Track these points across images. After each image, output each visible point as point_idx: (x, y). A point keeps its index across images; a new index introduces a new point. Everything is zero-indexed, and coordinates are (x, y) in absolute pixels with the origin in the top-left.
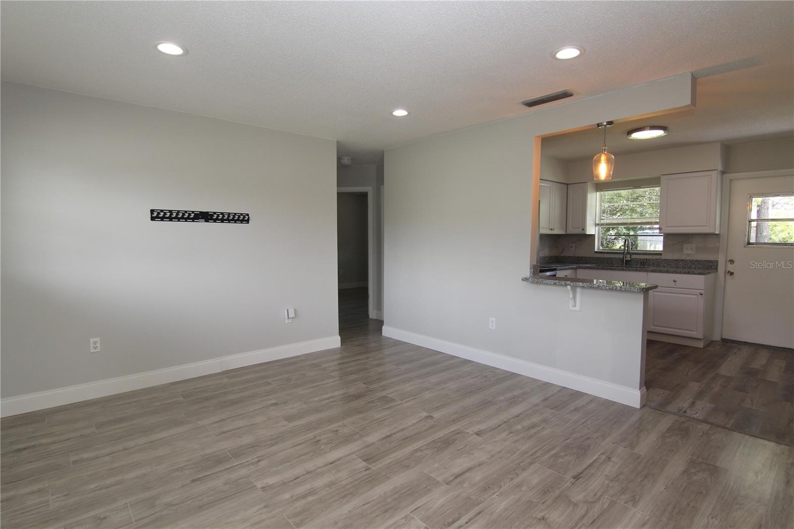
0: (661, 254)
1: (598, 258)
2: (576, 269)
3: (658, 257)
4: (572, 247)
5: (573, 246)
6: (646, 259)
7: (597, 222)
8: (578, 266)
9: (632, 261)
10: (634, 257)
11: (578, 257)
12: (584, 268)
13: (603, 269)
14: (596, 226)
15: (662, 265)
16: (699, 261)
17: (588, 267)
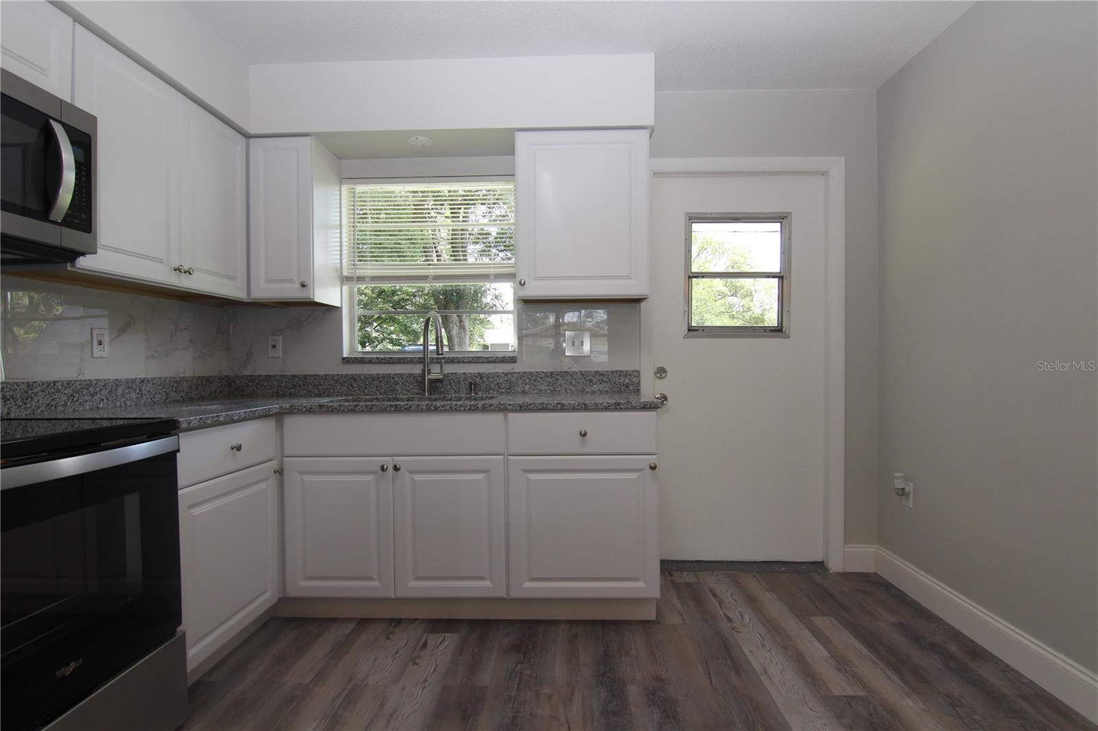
0: (513, 360)
1: (354, 378)
2: (280, 416)
3: (507, 368)
4: (274, 347)
5: (280, 346)
6: (480, 375)
7: (345, 273)
8: (286, 404)
9: (446, 382)
10: (449, 369)
11: (294, 376)
12: (310, 411)
13: (369, 410)
14: (342, 284)
15: (519, 389)
16: (602, 375)
17: (320, 406)
